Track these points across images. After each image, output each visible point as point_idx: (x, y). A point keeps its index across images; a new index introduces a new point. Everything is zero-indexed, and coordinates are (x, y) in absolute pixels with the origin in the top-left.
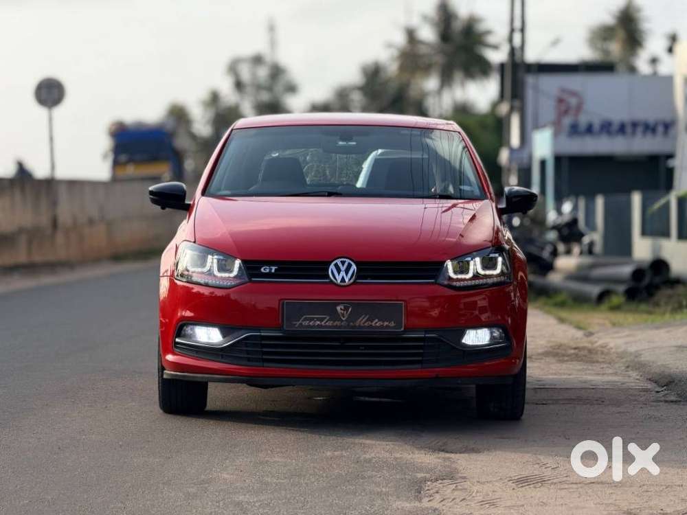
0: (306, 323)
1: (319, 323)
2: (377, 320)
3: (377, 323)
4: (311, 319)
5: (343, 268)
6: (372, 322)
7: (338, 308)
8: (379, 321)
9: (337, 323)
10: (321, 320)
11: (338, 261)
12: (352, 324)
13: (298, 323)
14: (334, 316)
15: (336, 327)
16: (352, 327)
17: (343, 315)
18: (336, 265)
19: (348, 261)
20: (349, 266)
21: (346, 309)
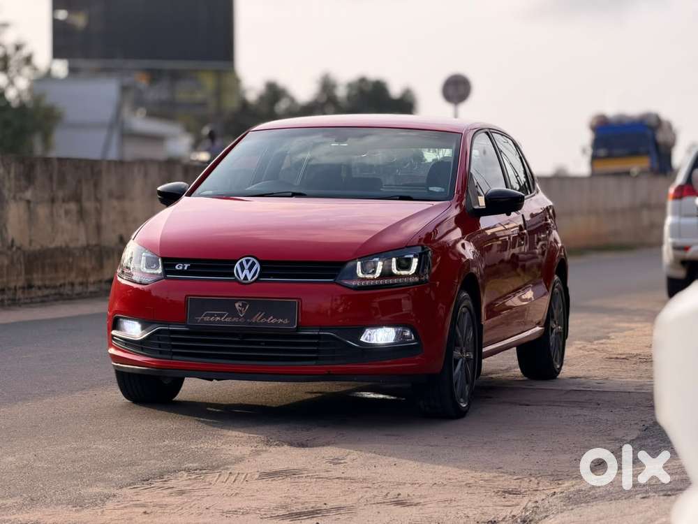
0: (207, 319)
1: (218, 318)
2: (272, 317)
3: (272, 320)
4: (212, 315)
5: (247, 267)
6: (267, 319)
7: (237, 305)
8: (274, 318)
9: (235, 319)
10: (221, 316)
11: (243, 260)
12: (248, 320)
13: (200, 318)
14: (233, 313)
15: (234, 323)
16: (250, 323)
17: (241, 311)
18: (241, 264)
19: (252, 259)
20: (253, 264)
21: (244, 306)
